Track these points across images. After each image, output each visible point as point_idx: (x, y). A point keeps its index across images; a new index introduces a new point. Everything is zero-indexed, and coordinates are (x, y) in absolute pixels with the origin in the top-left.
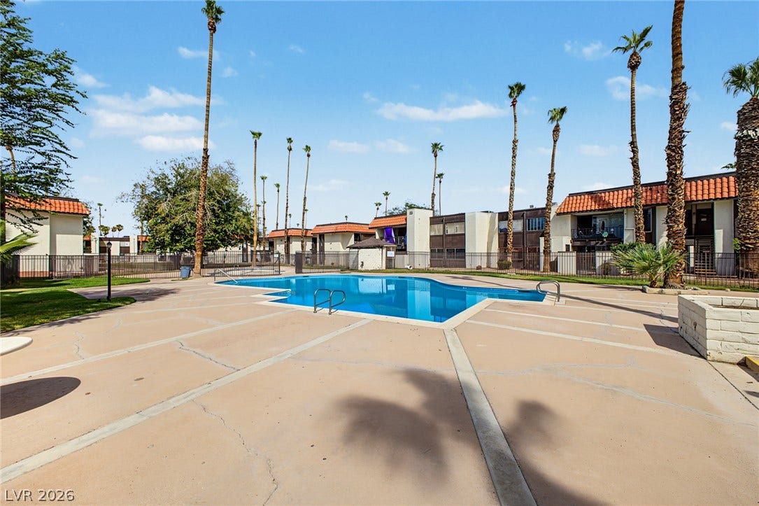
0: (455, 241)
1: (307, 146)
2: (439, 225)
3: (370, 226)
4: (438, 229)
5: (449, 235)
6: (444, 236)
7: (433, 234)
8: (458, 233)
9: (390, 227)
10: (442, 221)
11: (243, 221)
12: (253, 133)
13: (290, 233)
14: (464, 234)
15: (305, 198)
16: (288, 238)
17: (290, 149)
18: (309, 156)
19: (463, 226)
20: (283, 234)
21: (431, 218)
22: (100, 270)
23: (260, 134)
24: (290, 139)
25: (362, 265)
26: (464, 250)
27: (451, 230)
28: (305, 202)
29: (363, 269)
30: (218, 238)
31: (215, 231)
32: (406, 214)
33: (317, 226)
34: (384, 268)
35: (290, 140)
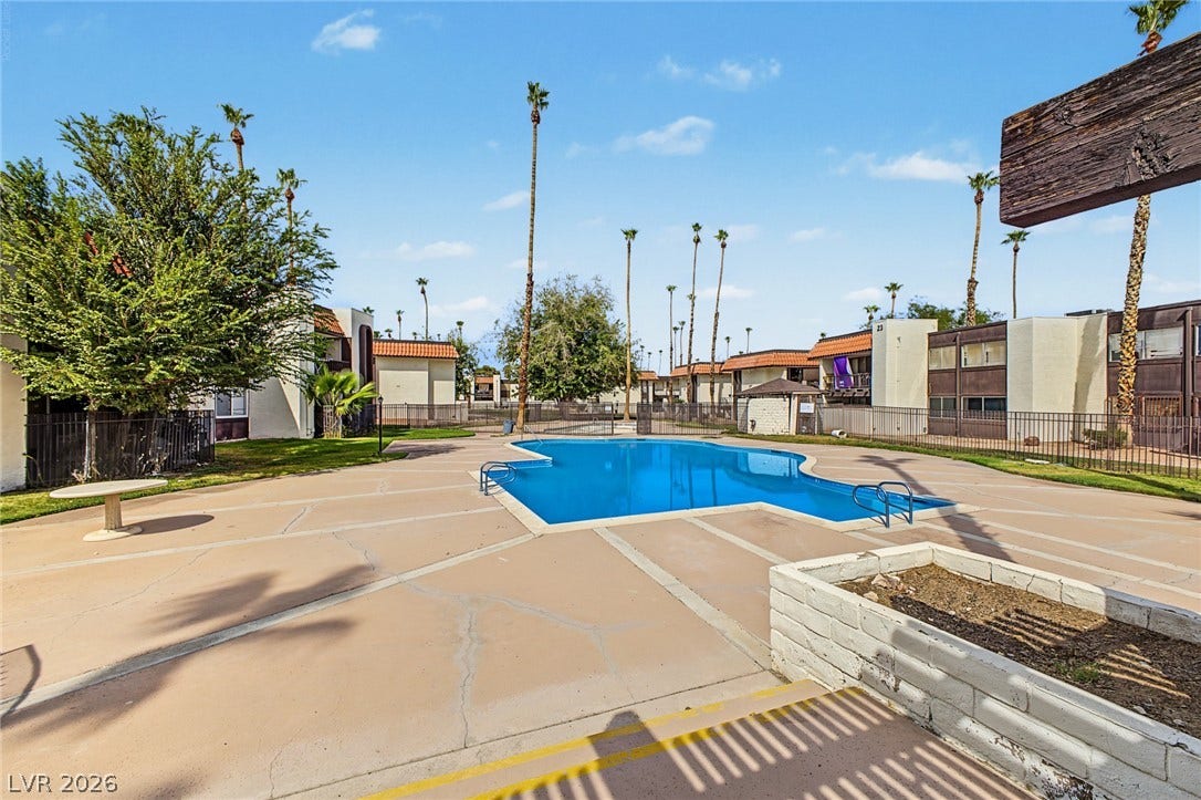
0: (984, 381)
1: (721, 232)
2: (948, 349)
3: (809, 355)
4: (946, 358)
5: (971, 370)
6: (960, 371)
7: (934, 367)
8: (989, 364)
9: (843, 356)
10: (955, 340)
11: (611, 358)
12: (626, 233)
13: (697, 370)
14: (1004, 368)
15: (717, 315)
16: (694, 378)
17: (697, 241)
18: (724, 246)
19: (1002, 348)
20: (684, 371)
21: (930, 335)
22: (469, 419)
23: (634, 232)
24: (697, 225)
25: (753, 426)
26: (1005, 400)
27: (974, 357)
28: (716, 320)
29: (755, 433)
30: (582, 380)
31: (578, 373)
32: (870, 331)
33: (732, 357)
34: (793, 432)
35: (697, 227)
